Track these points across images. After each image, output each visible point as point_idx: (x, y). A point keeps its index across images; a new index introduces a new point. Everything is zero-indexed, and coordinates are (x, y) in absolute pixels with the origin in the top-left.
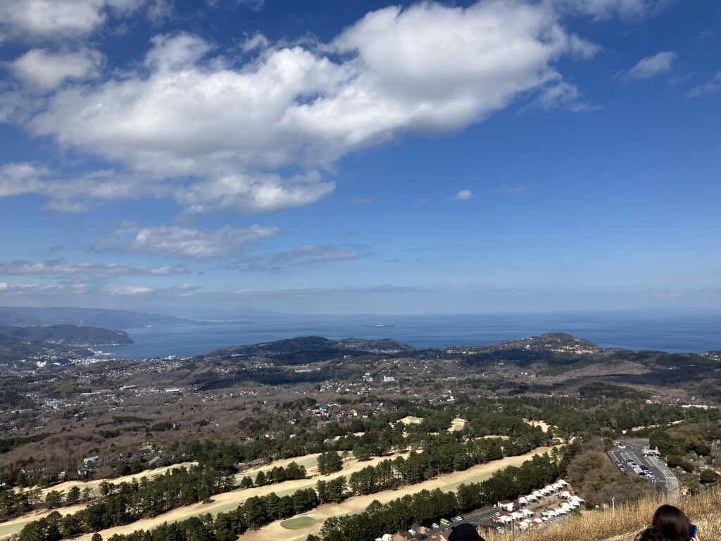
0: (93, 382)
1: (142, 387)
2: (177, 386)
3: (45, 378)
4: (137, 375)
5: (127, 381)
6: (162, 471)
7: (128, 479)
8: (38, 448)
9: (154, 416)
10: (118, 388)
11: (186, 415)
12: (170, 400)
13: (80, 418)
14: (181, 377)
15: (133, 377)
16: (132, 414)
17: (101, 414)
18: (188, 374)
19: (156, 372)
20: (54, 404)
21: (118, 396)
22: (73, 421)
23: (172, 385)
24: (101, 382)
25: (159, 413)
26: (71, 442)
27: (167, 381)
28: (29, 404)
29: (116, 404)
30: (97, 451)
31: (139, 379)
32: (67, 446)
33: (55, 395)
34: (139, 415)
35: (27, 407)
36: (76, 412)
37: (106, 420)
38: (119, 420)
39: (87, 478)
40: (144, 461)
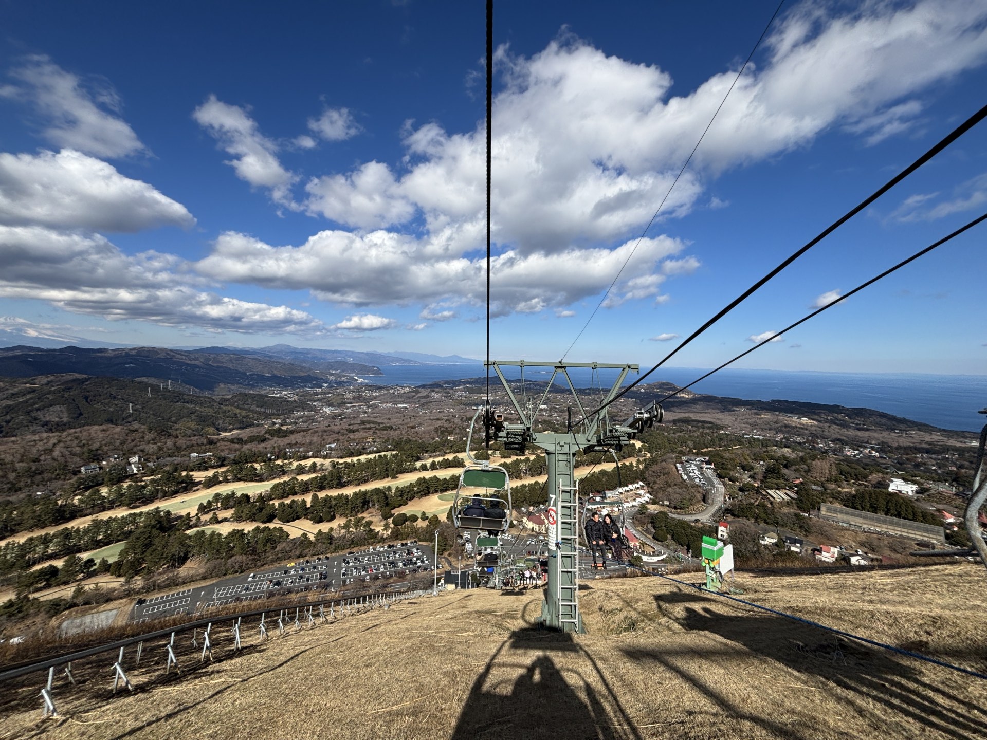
0: (354, 398)
1: (384, 402)
2: (406, 403)
3: (325, 393)
4: (381, 395)
5: (375, 398)
6: (372, 456)
7: (349, 460)
8: (304, 436)
9: (386, 421)
10: (368, 402)
11: (406, 421)
12: (399, 411)
13: (341, 420)
14: (409, 398)
15: (379, 396)
16: (372, 419)
17: (354, 418)
18: (414, 396)
19: (394, 393)
20: (328, 410)
21: (368, 407)
22: (337, 421)
23: (403, 402)
24: (359, 398)
25: (389, 419)
26: (325, 434)
27: (400, 400)
28: (313, 408)
29: (366, 412)
30: (338, 440)
31: (383, 397)
32: (322, 436)
33: (331, 405)
34: (376, 420)
35: (312, 411)
36: (340, 416)
37: (356, 422)
38: (363, 422)
39: (325, 457)
40: (364, 449)
